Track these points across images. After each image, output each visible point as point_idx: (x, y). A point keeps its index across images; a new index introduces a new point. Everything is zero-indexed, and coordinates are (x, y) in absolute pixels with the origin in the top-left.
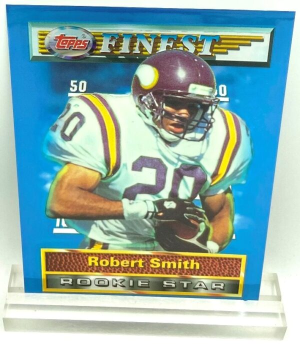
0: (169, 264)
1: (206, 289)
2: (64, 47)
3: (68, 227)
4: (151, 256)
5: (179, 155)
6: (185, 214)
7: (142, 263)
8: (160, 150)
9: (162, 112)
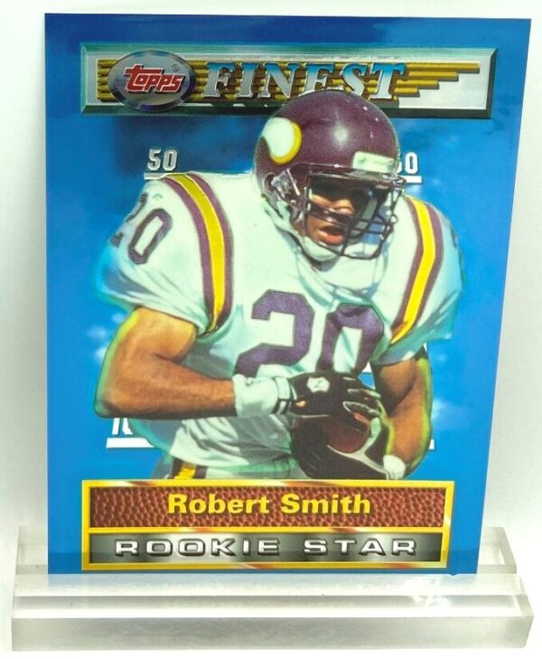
0: (315, 503)
1: (383, 554)
2: (142, 88)
3: (135, 435)
4: (283, 489)
5: (335, 287)
6: (344, 403)
7: (268, 504)
8: (301, 279)
9: (306, 206)
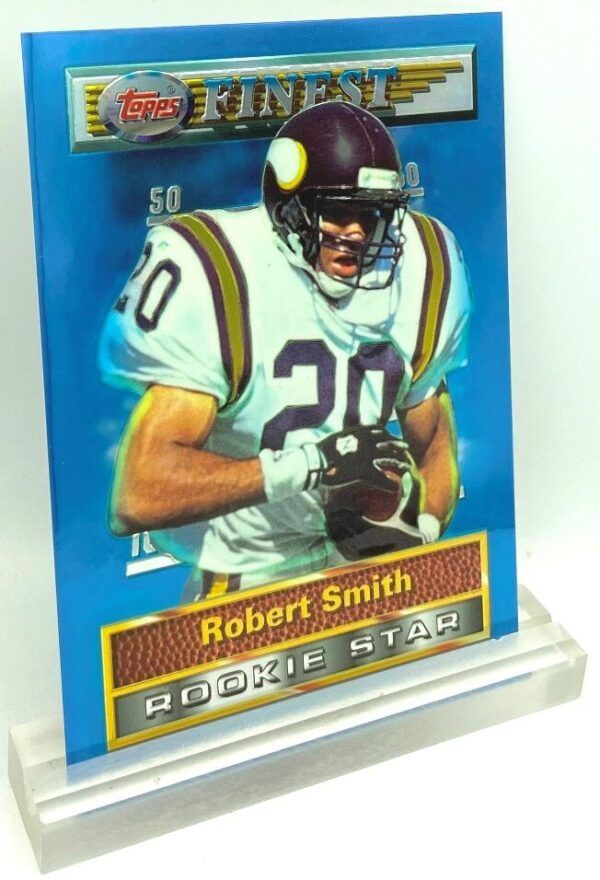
2: (136, 116)
3: (158, 551)
5: (354, 325)
6: (374, 462)
7: (308, 605)
8: (320, 321)
9: (318, 237)
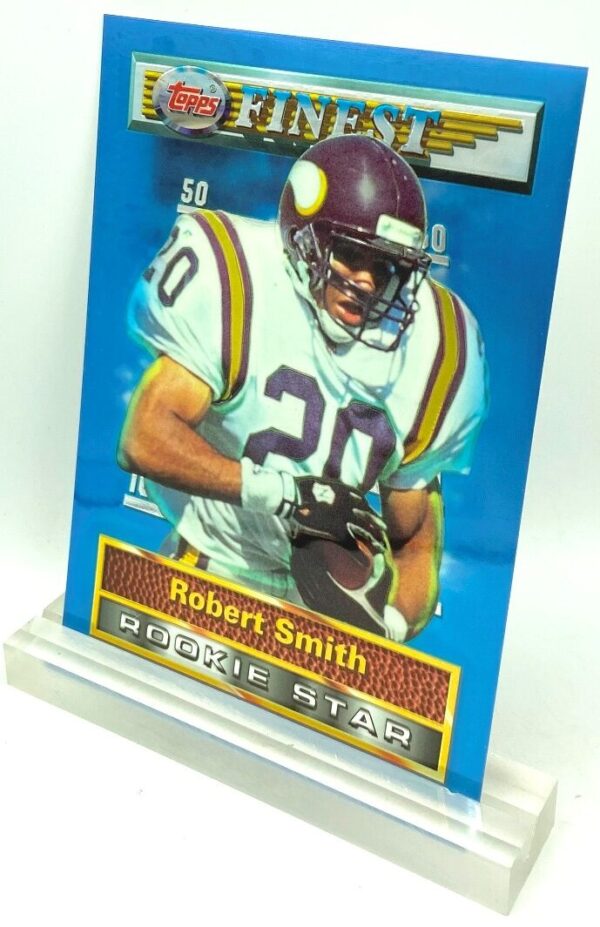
0: (310, 642)
1: (374, 734)
2: (181, 108)
3: (149, 498)
4: (279, 610)
5: (349, 377)
6: (348, 524)
7: (262, 623)
8: (316, 359)
9: (327, 273)
